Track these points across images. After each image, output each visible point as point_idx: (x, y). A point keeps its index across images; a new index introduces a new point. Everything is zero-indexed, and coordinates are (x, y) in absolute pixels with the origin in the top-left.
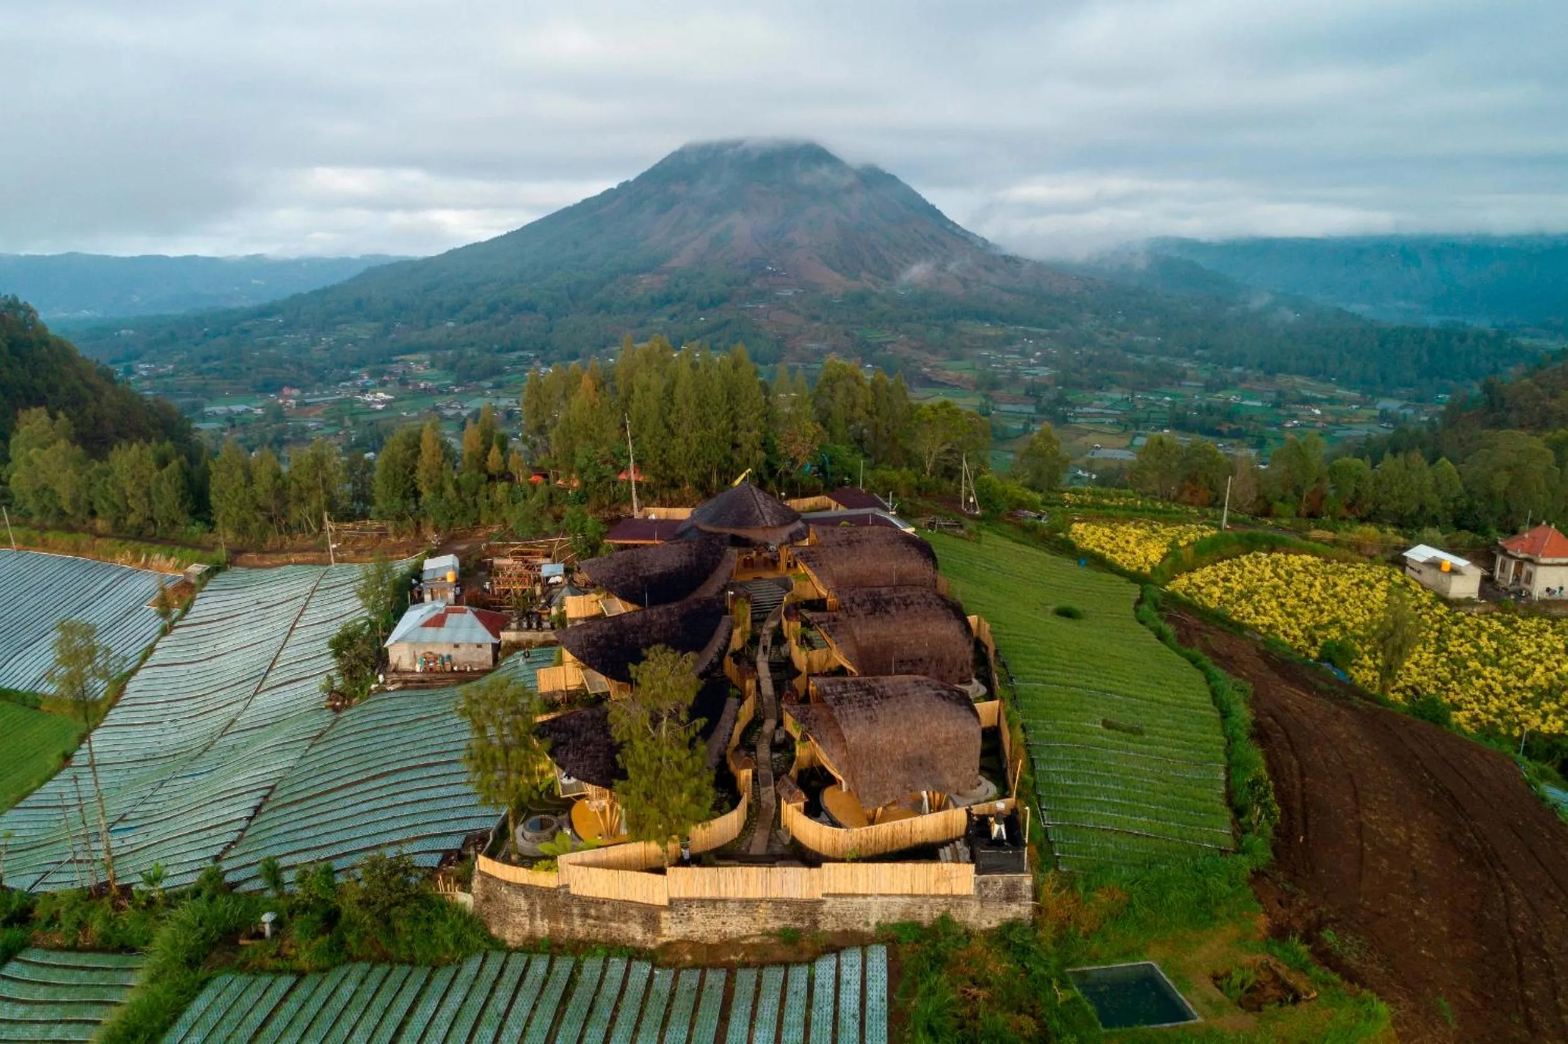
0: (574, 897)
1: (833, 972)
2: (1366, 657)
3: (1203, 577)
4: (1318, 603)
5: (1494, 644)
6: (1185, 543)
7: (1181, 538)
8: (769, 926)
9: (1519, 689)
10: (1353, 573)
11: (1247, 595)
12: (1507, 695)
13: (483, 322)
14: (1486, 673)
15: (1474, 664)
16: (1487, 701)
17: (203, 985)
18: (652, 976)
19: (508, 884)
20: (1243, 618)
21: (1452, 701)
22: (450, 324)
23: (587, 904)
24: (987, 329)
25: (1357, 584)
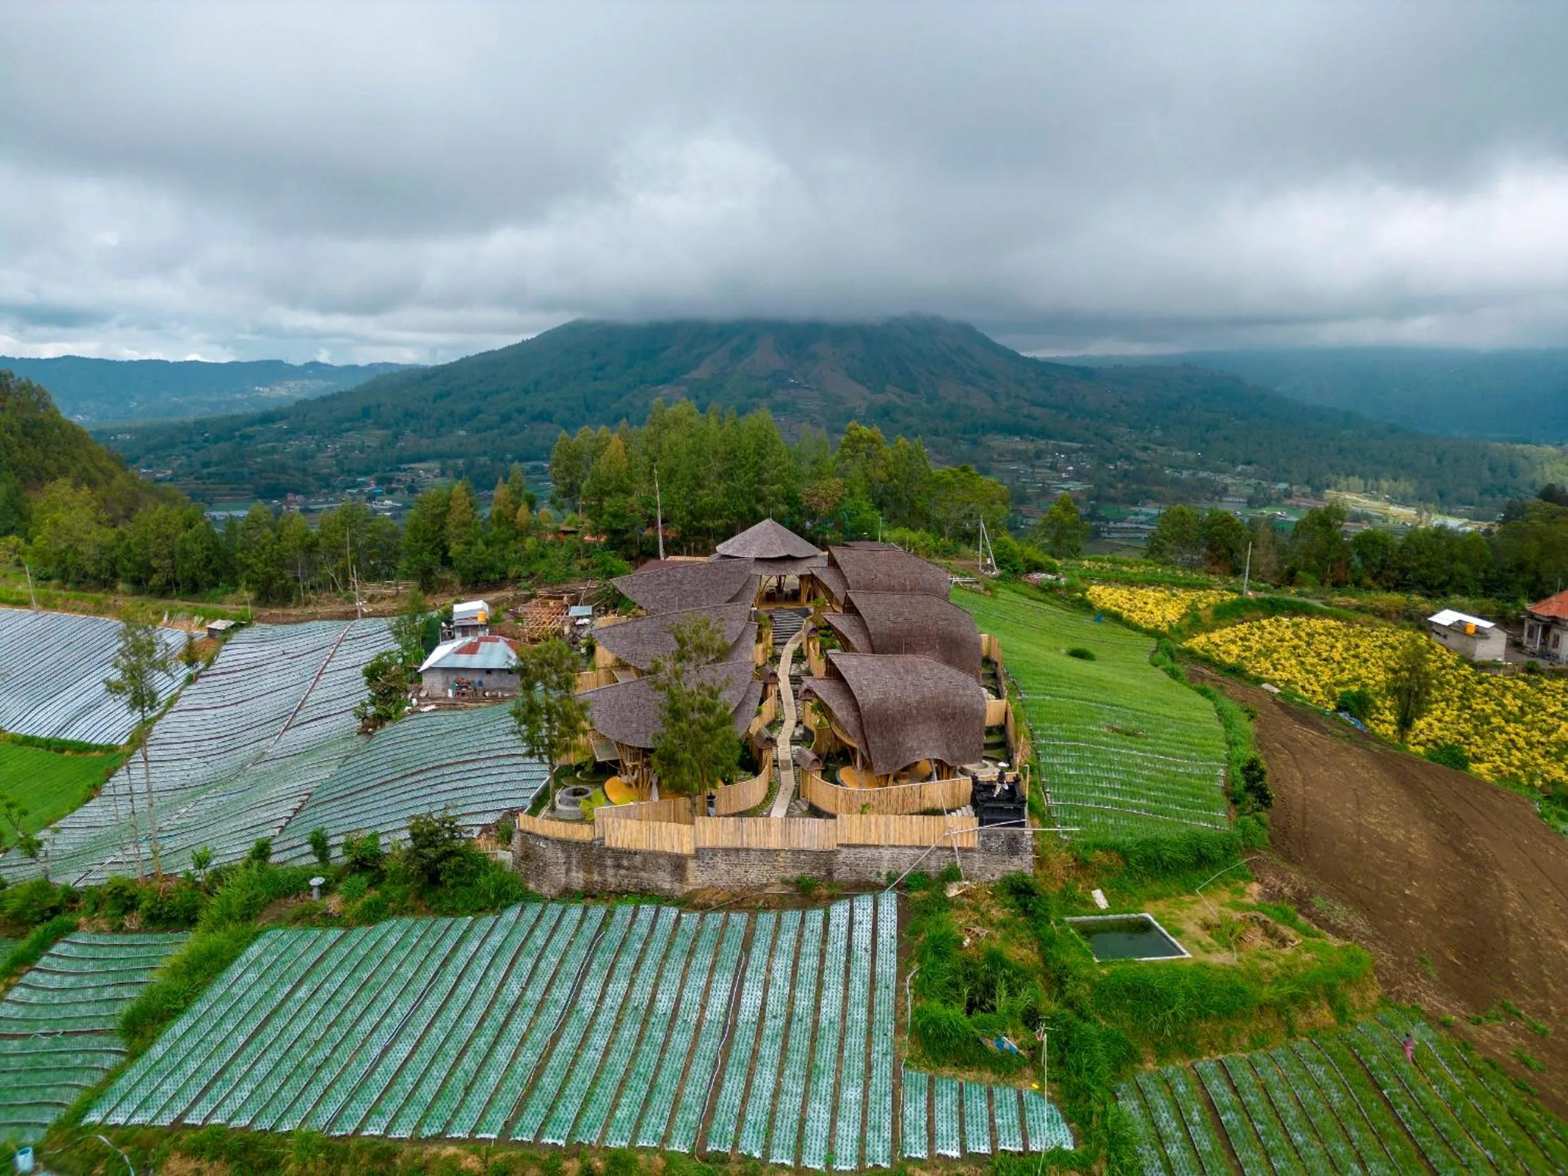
0: (608, 849)
1: (847, 914)
2: (1387, 712)
3: (1221, 636)
4: (1339, 663)
5: (1519, 703)
6: (1204, 605)
7: (1200, 601)
8: (788, 876)
9: (1542, 744)
10: (1377, 637)
11: (1267, 653)
12: (1531, 749)
13: (496, 431)
14: (1509, 729)
15: (1496, 721)
16: (1510, 754)
17: (256, 936)
18: (678, 920)
19: (546, 838)
20: (1261, 673)
21: (1473, 754)
22: (462, 433)
23: (620, 856)
24: (1017, 443)
25: (1381, 647)
